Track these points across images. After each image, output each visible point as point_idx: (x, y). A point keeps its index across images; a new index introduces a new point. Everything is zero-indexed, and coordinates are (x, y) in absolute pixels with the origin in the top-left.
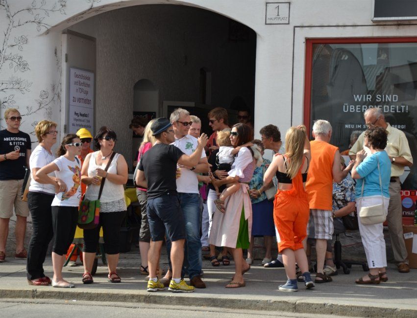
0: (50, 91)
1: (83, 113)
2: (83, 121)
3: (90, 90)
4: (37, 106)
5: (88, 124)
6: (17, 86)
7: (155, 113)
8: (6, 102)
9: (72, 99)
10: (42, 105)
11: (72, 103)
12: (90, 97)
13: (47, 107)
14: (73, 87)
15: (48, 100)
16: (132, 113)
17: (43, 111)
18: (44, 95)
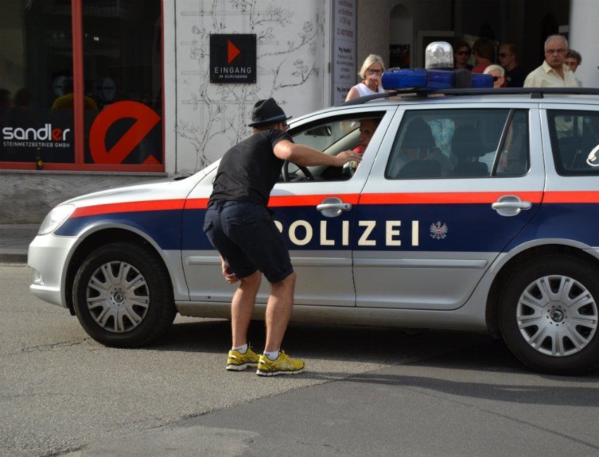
0: (314, 22)
1: (346, 48)
2: (347, 58)
3: (352, 19)
4: (299, 41)
5: (351, 61)
6: (276, 17)
7: (409, 45)
8: (263, 37)
9: (336, 30)
10: (306, 40)
11: (337, 36)
12: (352, 28)
13: (311, 41)
14: (338, 16)
15: (312, 33)
16: (388, 47)
17: (307, 46)
18: (308, 26)
